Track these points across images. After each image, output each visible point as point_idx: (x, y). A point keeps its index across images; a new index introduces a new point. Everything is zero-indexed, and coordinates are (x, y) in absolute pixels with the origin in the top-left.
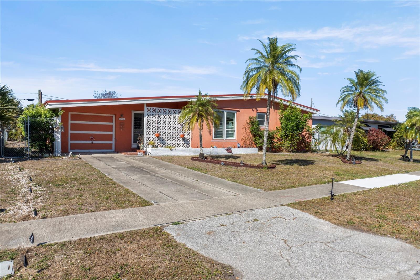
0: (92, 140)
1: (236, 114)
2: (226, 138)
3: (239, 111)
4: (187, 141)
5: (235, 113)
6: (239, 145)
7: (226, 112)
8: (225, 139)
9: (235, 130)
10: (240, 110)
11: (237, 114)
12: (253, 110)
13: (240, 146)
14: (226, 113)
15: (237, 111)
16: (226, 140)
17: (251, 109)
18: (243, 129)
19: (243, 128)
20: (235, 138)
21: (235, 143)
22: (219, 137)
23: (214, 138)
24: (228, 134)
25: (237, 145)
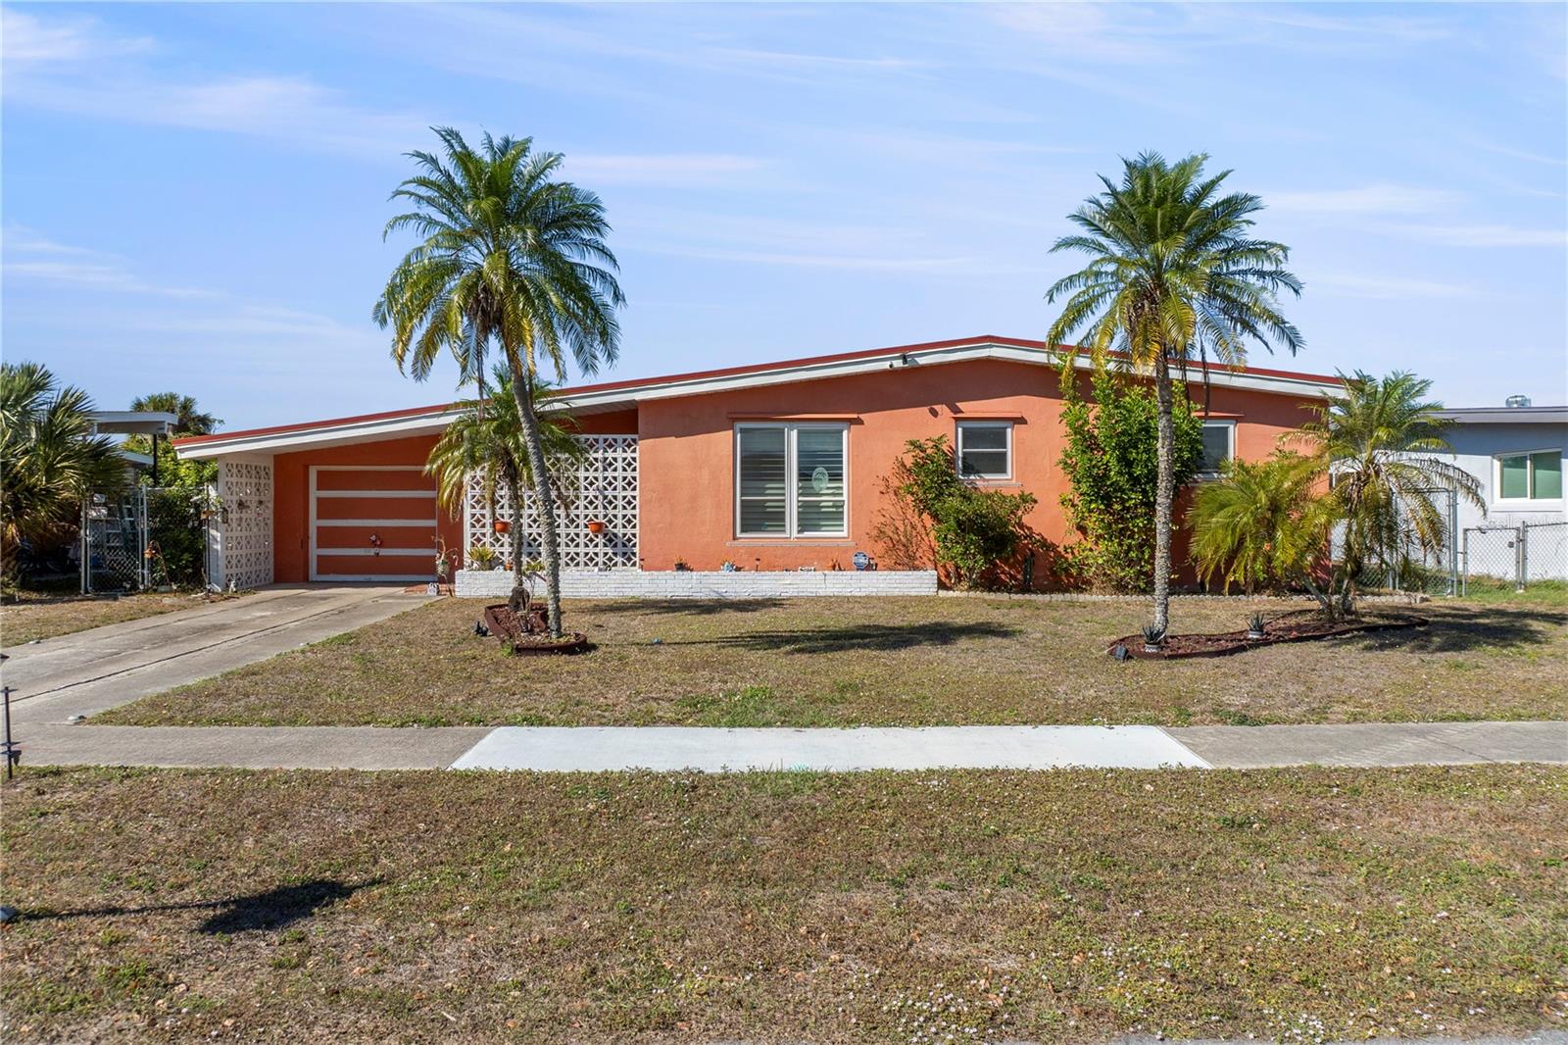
0: (374, 544)
1: (845, 433)
2: (799, 532)
3: (859, 422)
4: (624, 545)
5: (842, 431)
6: (862, 560)
7: (795, 431)
8: (795, 534)
9: (845, 498)
10: (862, 416)
11: (851, 435)
12: (934, 413)
13: (866, 562)
14: (794, 434)
15: (851, 421)
16: (797, 538)
17: (926, 409)
18: (883, 493)
19: (883, 489)
20: (844, 534)
21: (846, 550)
22: (770, 529)
23: (742, 531)
24: (811, 517)
25: (854, 559)
